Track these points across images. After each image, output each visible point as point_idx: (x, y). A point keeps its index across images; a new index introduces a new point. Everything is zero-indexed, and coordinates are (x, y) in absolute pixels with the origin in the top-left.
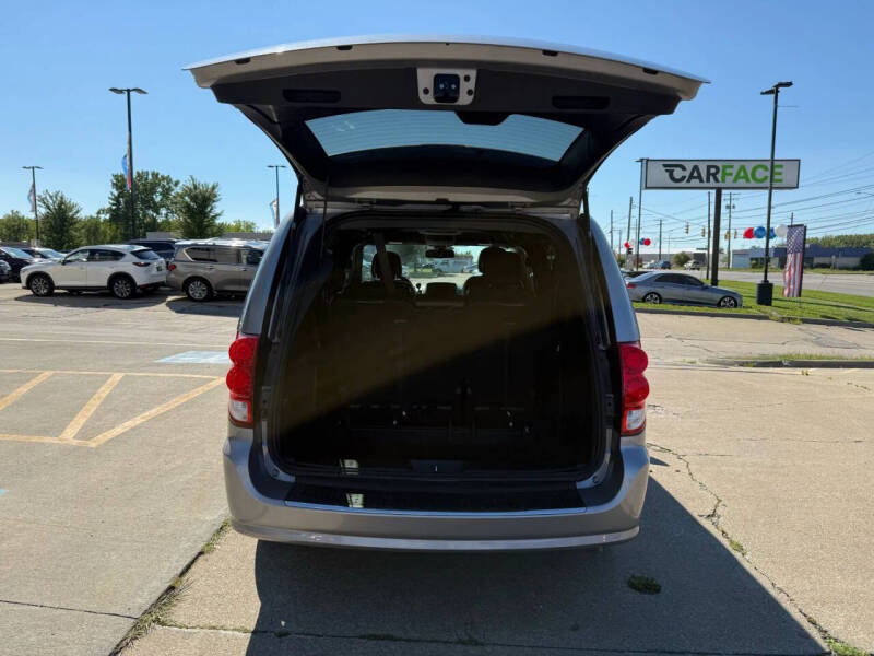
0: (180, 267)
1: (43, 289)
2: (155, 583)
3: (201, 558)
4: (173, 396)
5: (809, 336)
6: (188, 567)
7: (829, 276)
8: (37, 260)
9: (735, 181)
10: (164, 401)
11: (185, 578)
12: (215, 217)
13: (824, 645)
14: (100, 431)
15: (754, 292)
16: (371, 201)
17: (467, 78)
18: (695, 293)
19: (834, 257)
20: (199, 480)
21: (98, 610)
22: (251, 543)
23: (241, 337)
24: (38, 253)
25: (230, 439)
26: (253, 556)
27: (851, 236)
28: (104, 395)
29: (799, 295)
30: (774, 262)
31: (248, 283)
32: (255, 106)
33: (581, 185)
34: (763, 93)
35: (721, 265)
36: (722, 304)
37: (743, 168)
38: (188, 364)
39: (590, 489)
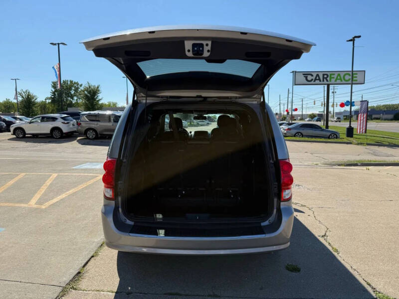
0: (83, 124)
1: (21, 135)
2: (72, 271)
3: (93, 258)
4: (80, 184)
5: (370, 151)
6: (87, 263)
7: (379, 123)
8: (17, 122)
9: (336, 81)
10: (76, 186)
11: (85, 268)
12: (99, 100)
13: (374, 295)
14: (47, 201)
15: (345, 132)
16: (167, 97)
17: (207, 45)
18: (318, 132)
19: (381, 115)
20: (92, 223)
21: (46, 283)
22: (115, 253)
23: (109, 159)
24: (18, 118)
25: (105, 205)
26: (116, 258)
27: (389, 105)
28: (48, 184)
29: (366, 132)
30: (354, 118)
31: (113, 131)
32: (115, 58)
33: (261, 89)
34: (347, 41)
35: (329, 119)
36: (331, 137)
37: (339, 75)
38: (86, 169)
39: (267, 226)
